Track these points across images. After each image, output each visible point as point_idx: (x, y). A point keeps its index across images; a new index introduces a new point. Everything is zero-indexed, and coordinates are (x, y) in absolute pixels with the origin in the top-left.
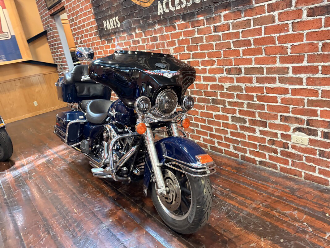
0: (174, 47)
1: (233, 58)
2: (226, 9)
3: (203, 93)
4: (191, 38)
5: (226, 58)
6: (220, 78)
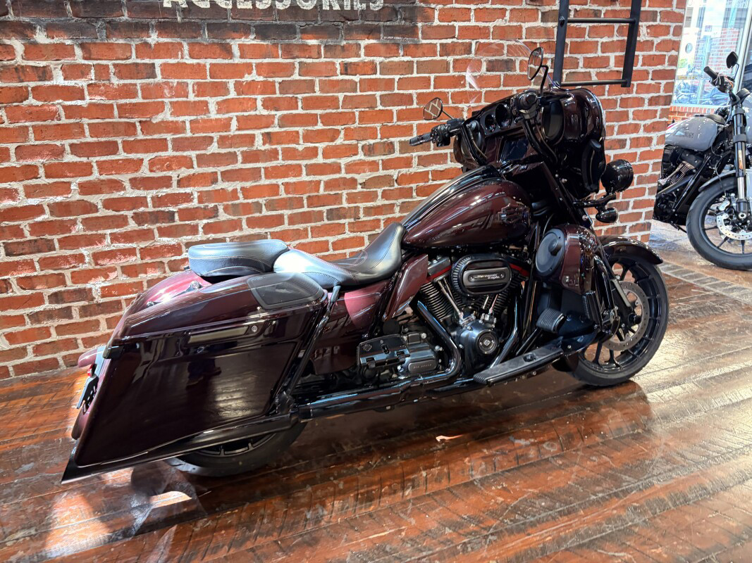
0: (220, 99)
1: (378, 126)
2: (370, 36)
3: (305, 202)
4: (280, 80)
5: (364, 126)
6: (350, 165)
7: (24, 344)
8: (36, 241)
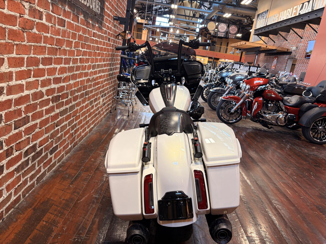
3: (82, 89)
6: (90, 73)
7: (11, 190)
8: (25, 117)
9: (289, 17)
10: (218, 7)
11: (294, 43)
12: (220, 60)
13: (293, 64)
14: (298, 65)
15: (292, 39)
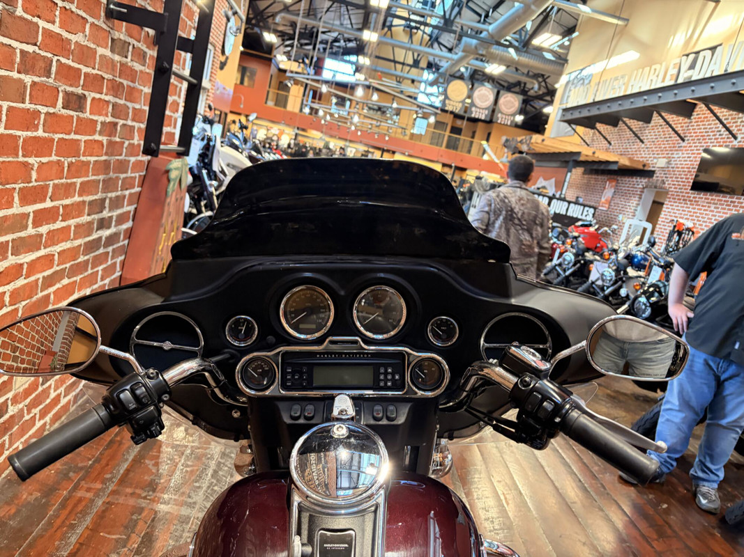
9: (655, 85)
10: (476, 47)
11: (662, 151)
12: (468, 172)
13: (654, 202)
14: (671, 205)
15: (657, 138)
